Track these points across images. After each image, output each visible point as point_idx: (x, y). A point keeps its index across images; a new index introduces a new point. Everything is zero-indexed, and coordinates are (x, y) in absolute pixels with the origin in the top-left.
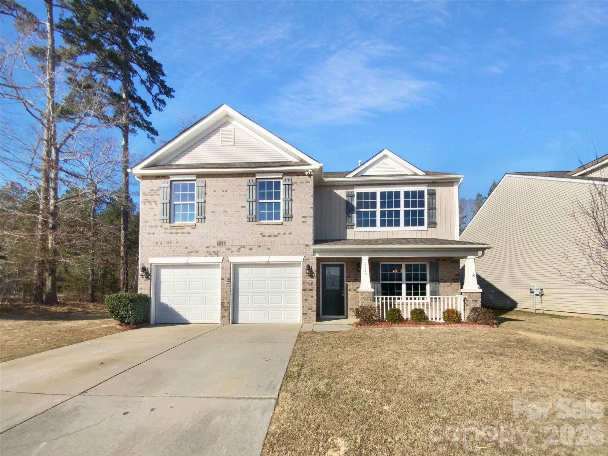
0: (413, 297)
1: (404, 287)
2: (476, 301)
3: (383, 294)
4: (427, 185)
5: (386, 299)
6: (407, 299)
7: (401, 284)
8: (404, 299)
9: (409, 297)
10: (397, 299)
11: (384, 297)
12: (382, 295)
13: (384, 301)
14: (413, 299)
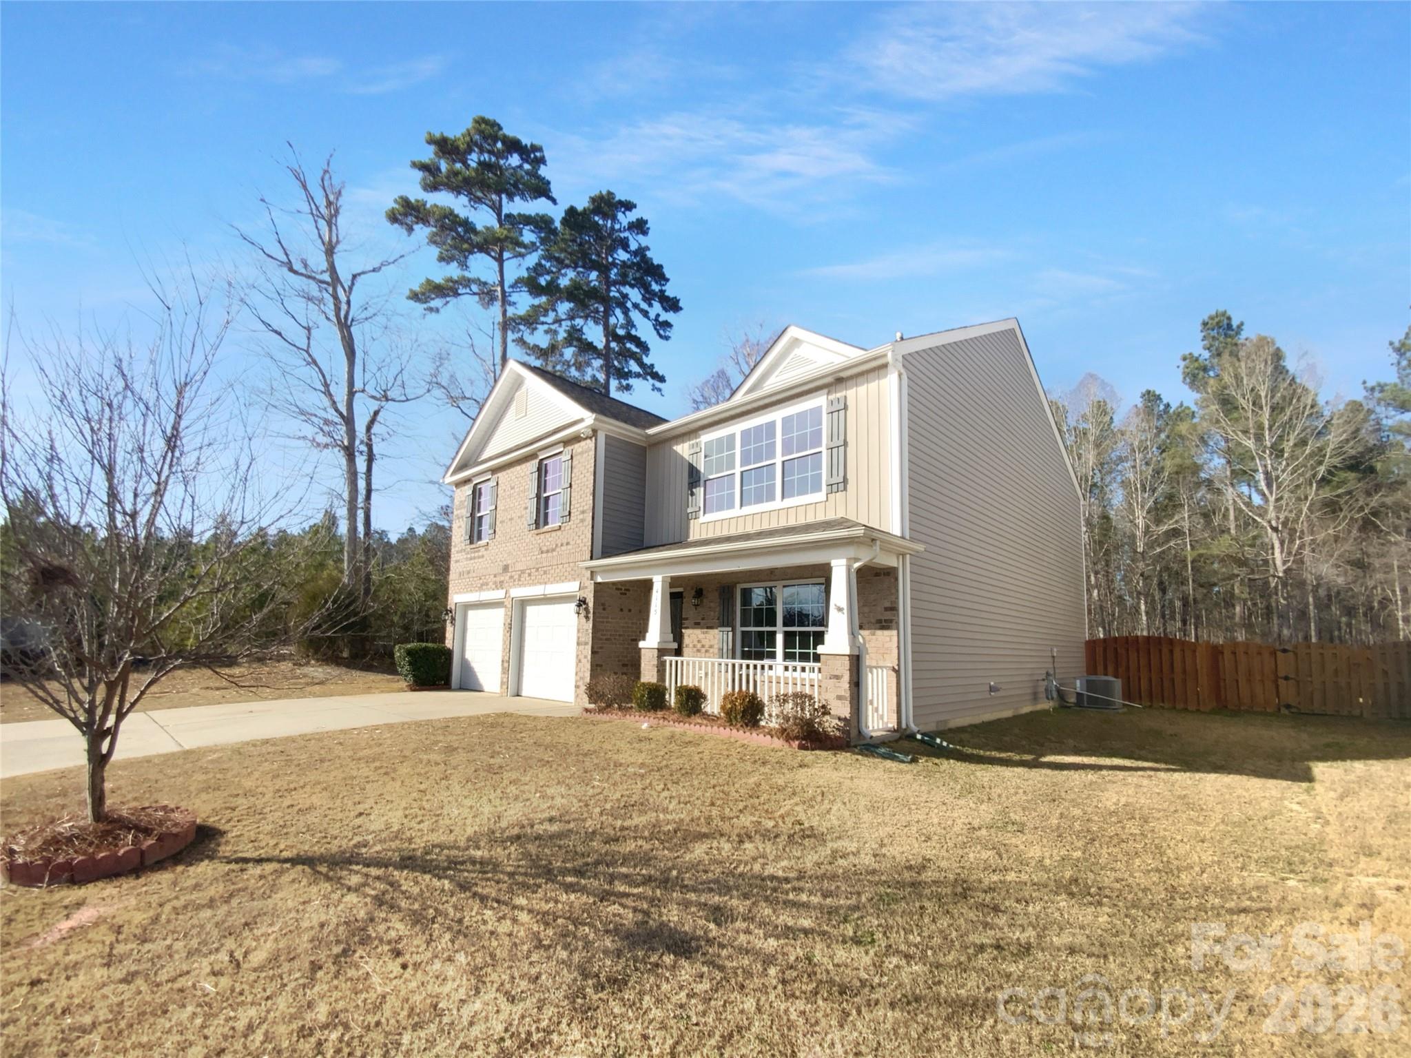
0: (799, 664)
1: (780, 639)
2: (837, 677)
3: (745, 656)
4: (826, 391)
5: (748, 667)
6: (786, 669)
7: (773, 634)
8: (780, 669)
9: (790, 664)
10: (766, 667)
11: (745, 662)
12: (743, 658)
13: (744, 672)
14: (799, 669)
